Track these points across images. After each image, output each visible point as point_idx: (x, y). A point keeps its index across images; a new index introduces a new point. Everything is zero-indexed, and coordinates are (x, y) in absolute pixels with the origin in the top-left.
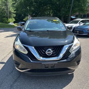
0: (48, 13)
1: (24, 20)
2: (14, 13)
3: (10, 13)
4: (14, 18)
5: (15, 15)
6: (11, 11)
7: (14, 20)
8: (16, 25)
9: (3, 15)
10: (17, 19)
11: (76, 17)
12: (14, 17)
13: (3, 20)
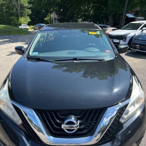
0: (86, 8)
1: (45, 19)
2: (29, 8)
3: (22, 7)
4: (28, 17)
5: (30, 12)
6: (23, 5)
7: (29, 20)
8: (32, 28)
9: (10, 11)
10: (33, 18)
11: (135, 15)
12: (28, 15)
13: (11, 20)
